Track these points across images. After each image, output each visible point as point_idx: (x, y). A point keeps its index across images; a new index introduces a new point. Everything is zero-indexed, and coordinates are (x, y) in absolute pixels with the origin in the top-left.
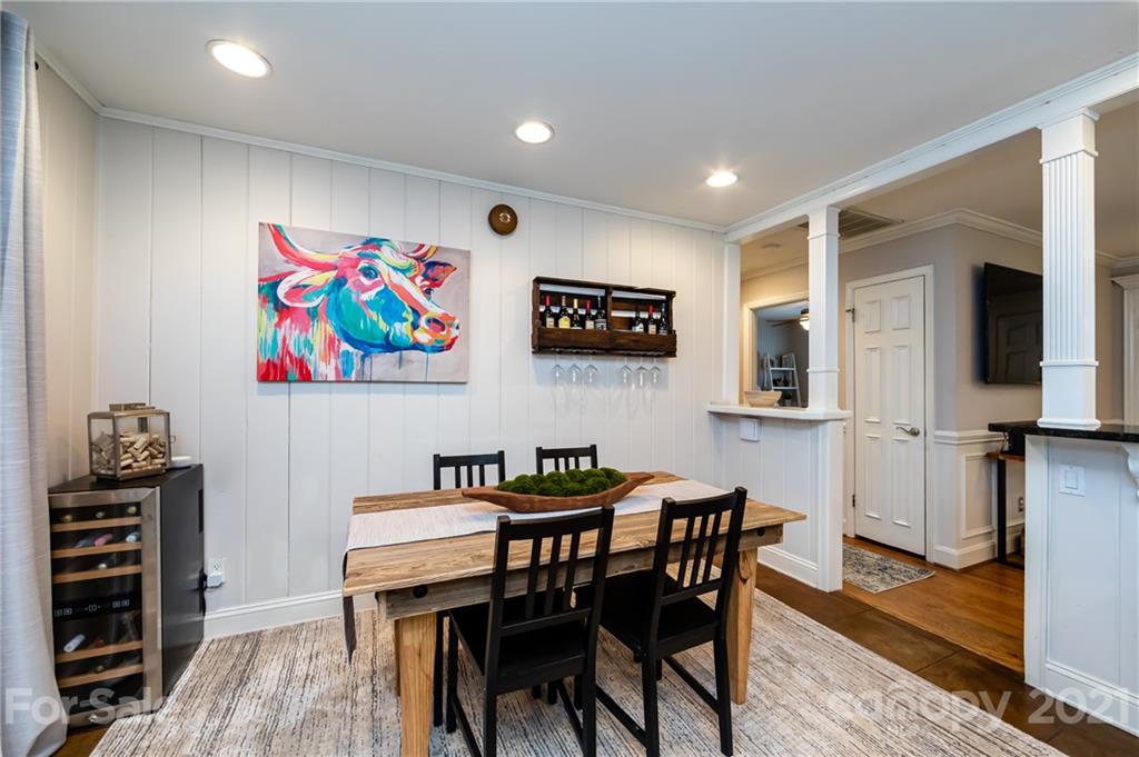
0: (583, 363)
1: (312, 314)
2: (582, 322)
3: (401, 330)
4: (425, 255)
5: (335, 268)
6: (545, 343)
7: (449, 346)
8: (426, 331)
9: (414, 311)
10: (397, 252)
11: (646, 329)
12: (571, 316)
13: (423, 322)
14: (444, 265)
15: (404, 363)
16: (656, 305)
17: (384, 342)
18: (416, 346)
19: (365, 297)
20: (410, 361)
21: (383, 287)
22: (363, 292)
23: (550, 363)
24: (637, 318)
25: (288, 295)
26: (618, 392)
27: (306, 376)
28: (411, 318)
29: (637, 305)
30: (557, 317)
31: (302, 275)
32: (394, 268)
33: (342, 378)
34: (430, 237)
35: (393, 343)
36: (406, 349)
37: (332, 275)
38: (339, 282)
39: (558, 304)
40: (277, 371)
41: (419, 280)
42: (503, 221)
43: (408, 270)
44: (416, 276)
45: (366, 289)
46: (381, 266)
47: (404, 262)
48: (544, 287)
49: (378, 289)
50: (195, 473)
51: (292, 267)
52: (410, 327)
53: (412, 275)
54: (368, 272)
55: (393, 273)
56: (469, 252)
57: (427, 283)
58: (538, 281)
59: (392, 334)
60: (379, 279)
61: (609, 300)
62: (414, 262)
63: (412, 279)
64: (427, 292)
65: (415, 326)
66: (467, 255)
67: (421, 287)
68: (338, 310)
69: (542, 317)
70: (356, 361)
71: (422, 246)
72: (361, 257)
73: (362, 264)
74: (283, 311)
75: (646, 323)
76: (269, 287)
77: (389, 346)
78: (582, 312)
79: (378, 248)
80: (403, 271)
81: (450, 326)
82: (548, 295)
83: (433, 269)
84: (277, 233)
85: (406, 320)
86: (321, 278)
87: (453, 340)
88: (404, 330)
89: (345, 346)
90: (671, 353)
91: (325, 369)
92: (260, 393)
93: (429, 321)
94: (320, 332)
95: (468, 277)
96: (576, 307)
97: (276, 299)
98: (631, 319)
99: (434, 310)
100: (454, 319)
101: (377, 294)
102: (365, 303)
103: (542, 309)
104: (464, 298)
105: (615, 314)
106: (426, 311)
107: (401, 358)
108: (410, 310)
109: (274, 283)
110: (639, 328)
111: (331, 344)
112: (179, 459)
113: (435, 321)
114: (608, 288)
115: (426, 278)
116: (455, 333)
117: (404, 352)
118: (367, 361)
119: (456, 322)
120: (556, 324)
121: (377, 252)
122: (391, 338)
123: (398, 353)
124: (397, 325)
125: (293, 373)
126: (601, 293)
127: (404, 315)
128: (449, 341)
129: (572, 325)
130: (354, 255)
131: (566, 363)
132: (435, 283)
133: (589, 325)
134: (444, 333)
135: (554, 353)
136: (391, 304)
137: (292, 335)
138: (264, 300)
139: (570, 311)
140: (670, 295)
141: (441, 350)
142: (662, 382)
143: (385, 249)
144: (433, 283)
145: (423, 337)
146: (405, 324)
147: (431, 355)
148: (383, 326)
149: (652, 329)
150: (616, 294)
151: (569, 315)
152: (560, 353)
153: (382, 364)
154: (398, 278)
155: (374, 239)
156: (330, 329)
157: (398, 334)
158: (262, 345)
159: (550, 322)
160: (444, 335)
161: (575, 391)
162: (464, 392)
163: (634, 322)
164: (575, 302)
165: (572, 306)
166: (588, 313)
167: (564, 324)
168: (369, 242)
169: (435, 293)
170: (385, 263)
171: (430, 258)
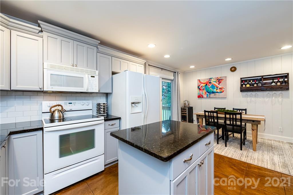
0: (254, 93)
1: (203, 89)
2: (253, 85)
3: (215, 90)
5: (206, 83)
6: (242, 90)
7: (223, 92)
9: (217, 87)
13: (218, 89)
14: (222, 79)
16: (282, 77)
18: (217, 92)
19: (210, 86)
20: (216, 95)
21: (212, 84)
23: (245, 93)
24: (273, 82)
25: (200, 87)
26: (268, 99)
27: (203, 97)
28: (216, 88)
29: (273, 78)
31: (202, 85)
32: (214, 82)
33: (207, 97)
36: (216, 93)
37: (205, 84)
38: (206, 85)
39: (247, 82)
40: (200, 96)
41: (217, 83)
42: (233, 69)
45: (210, 85)
46: (212, 82)
47: (215, 80)
48: (242, 79)
50: (192, 108)
51: (201, 84)
54: (210, 83)
55: (213, 82)
61: (262, 79)
62: (217, 80)
63: (216, 83)
64: (219, 84)
65: (217, 89)
66: (226, 77)
68: (206, 88)
69: (242, 85)
70: (209, 95)
72: (209, 81)
73: (209, 82)
74: (200, 89)
75: (276, 83)
76: (198, 86)
77: (213, 93)
79: (211, 79)
80: (215, 82)
81: (223, 89)
82: (243, 81)
83: (219, 81)
84: (199, 80)
86: (204, 85)
87: (223, 91)
89: (207, 93)
90: (288, 89)
91: (205, 96)
92: (198, 99)
93: (219, 88)
94: (204, 91)
95: (226, 81)
97: (199, 88)
99: (220, 87)
100: (223, 88)
102: (210, 87)
103: (242, 83)
104: (225, 84)
105: (264, 82)
106: (219, 87)
107: (215, 94)
109: (199, 86)
110: (273, 84)
111: (205, 93)
112: (190, 106)
113: (220, 88)
115: (219, 82)
116: (224, 90)
119: (224, 88)
120: (246, 86)
124: (214, 90)
125: (201, 97)
126: (261, 77)
128: (222, 91)
129: (250, 86)
130: (208, 81)
131: (249, 93)
133: (255, 85)
136: (213, 87)
137: (201, 92)
138: (198, 88)
139: (250, 83)
140: (288, 74)
141: (221, 93)
142: (288, 97)
143: (212, 79)
144: (220, 83)
145: (218, 91)
148: (212, 90)
149: (279, 84)
150: (264, 77)
151: (249, 84)
152: (247, 92)
153: (212, 95)
156: (205, 91)
158: (198, 93)
159: (244, 86)
160: (222, 90)
161: (253, 99)
162: (226, 99)
163: (272, 83)
164: (251, 81)
165: (250, 82)
166: (255, 83)
167: (248, 86)
168: (210, 79)
169: (220, 84)
170: (212, 81)
171: (219, 79)
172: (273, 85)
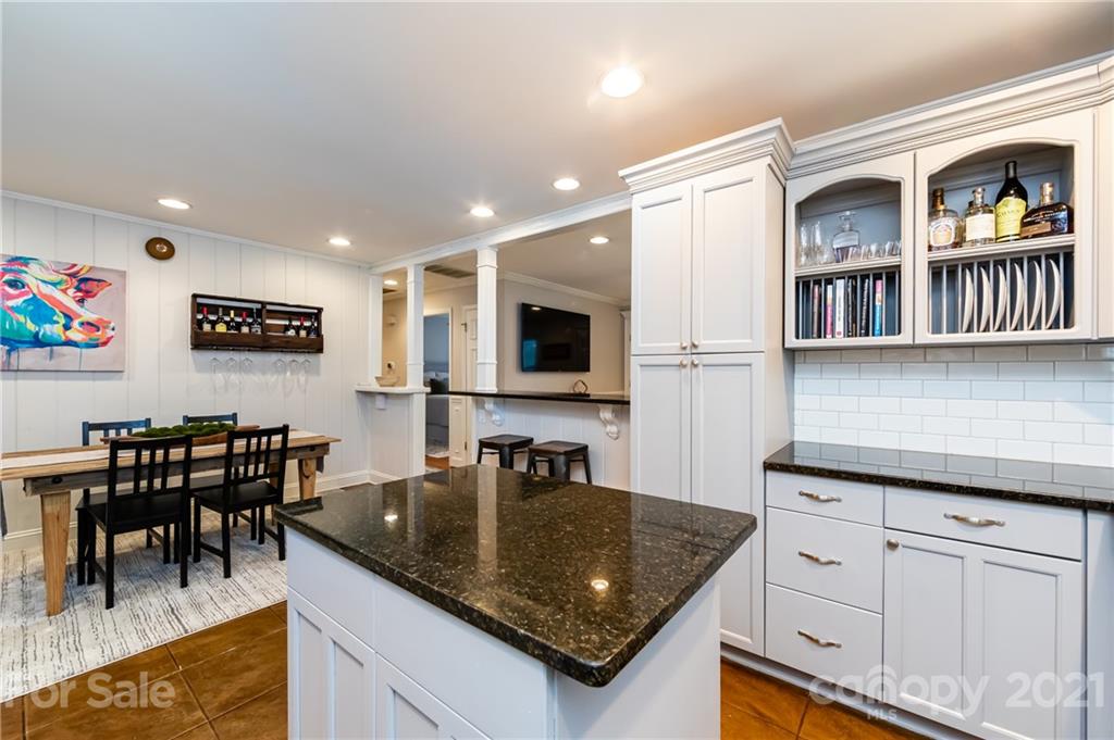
0: (239, 357)
2: (238, 326)
3: (54, 330)
4: (78, 272)
6: (201, 342)
7: (105, 344)
8: (79, 331)
9: (66, 316)
10: (47, 269)
11: (298, 333)
12: (227, 323)
13: (76, 324)
14: (99, 281)
15: (54, 355)
16: (308, 316)
17: (32, 339)
18: (69, 343)
19: (11, 303)
20: (62, 355)
21: (31, 296)
22: (8, 299)
23: (208, 356)
24: (290, 325)
26: (275, 377)
28: (63, 321)
29: (290, 315)
30: (213, 324)
32: (44, 282)
34: (85, 259)
35: (44, 340)
36: (59, 345)
39: (216, 313)
41: (71, 292)
42: (160, 249)
43: (59, 283)
44: (67, 289)
45: (11, 297)
46: (28, 279)
47: (54, 277)
48: (200, 300)
49: (26, 298)
52: (62, 328)
53: (63, 287)
54: (14, 284)
55: (42, 286)
56: (125, 272)
57: (80, 294)
58: (195, 296)
59: (41, 334)
60: (26, 289)
61: (264, 312)
62: (65, 277)
63: (64, 291)
64: (81, 301)
65: (67, 327)
66: (123, 274)
67: (74, 298)
69: (199, 324)
71: (75, 265)
72: (6, 271)
73: (7, 277)
75: (298, 329)
77: (37, 342)
78: (239, 320)
79: (26, 265)
80: (54, 284)
81: (104, 328)
82: (202, 307)
83: (85, 285)
85: (58, 323)
87: (109, 339)
88: (55, 331)
90: (320, 350)
93: (82, 324)
95: (125, 291)
96: (232, 315)
98: (285, 325)
99: (88, 316)
100: (109, 322)
101: (24, 302)
102: (11, 308)
103: (200, 317)
104: (120, 307)
105: (268, 321)
106: (80, 316)
107: (52, 351)
108: (61, 315)
110: (291, 333)
113: (89, 324)
114: (263, 304)
115: (78, 289)
116: (110, 333)
117: (55, 348)
118: (14, 355)
119: (112, 325)
120: (213, 328)
121: (24, 268)
122: (40, 336)
123: (48, 348)
124: (47, 327)
126: (259, 306)
127: (55, 318)
128: (105, 340)
129: (228, 329)
131: (224, 356)
132: (88, 294)
133: (245, 330)
134: (99, 333)
135: (212, 349)
136: (40, 310)
139: (227, 319)
140: (320, 310)
141: (96, 346)
142: (317, 372)
143: (33, 268)
144: (86, 294)
145: (74, 335)
146: (56, 325)
147: (84, 350)
148: (31, 327)
149: (303, 333)
150: (269, 307)
151: (226, 322)
152: (217, 349)
154: (47, 290)
155: (21, 258)
157: (49, 333)
159: (207, 327)
160: (99, 335)
161: (234, 377)
162: (121, 379)
163: (287, 328)
164: (232, 312)
165: (229, 315)
166: (244, 321)
167: (221, 328)
168: (15, 260)
169: (89, 302)
170: (32, 277)
171: (83, 274)
172: (289, 337)
